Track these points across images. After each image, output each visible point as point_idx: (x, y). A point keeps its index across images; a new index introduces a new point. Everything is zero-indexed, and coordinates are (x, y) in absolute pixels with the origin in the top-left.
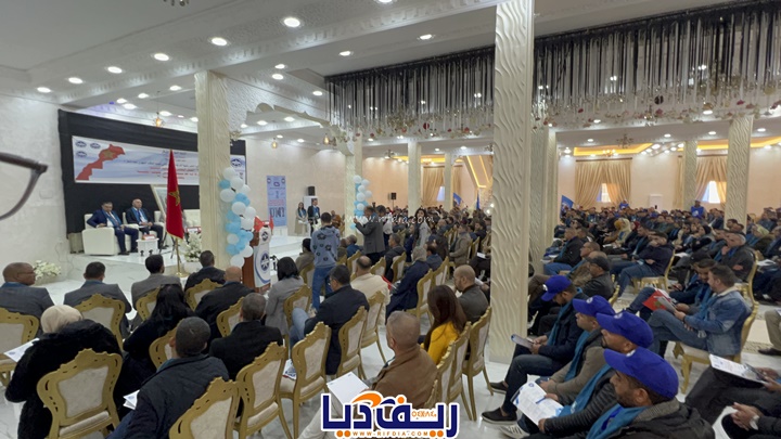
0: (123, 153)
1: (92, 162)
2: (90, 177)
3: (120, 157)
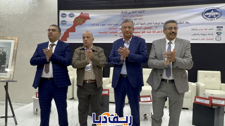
0: (89, 19)
1: (69, 27)
2: (68, 39)
3: (87, 21)
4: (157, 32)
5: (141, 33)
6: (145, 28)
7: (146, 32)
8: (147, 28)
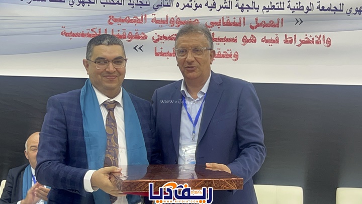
4: (302, 42)
5: (240, 40)
6: (254, 25)
7: (259, 40)
8: (264, 25)
